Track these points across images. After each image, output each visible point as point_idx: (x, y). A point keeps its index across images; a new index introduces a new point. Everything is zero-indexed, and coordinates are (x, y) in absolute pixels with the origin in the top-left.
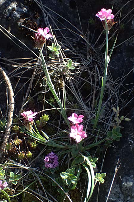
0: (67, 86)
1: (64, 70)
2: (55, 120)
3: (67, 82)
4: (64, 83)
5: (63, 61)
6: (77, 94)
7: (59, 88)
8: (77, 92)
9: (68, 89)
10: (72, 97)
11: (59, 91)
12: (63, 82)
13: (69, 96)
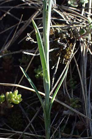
0: (76, 62)
1: (84, 32)
2: (34, 104)
3: (78, 55)
4: (73, 53)
5: (87, 17)
6: (87, 80)
7: (59, 58)
8: (87, 77)
9: (74, 67)
10: (76, 82)
11: (58, 62)
12: (72, 51)
13: (71, 79)
